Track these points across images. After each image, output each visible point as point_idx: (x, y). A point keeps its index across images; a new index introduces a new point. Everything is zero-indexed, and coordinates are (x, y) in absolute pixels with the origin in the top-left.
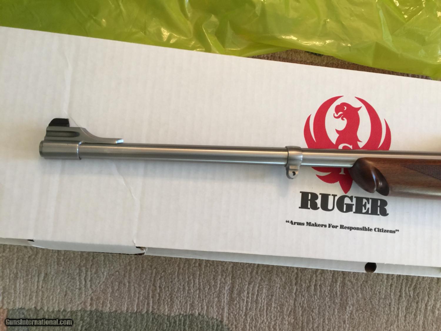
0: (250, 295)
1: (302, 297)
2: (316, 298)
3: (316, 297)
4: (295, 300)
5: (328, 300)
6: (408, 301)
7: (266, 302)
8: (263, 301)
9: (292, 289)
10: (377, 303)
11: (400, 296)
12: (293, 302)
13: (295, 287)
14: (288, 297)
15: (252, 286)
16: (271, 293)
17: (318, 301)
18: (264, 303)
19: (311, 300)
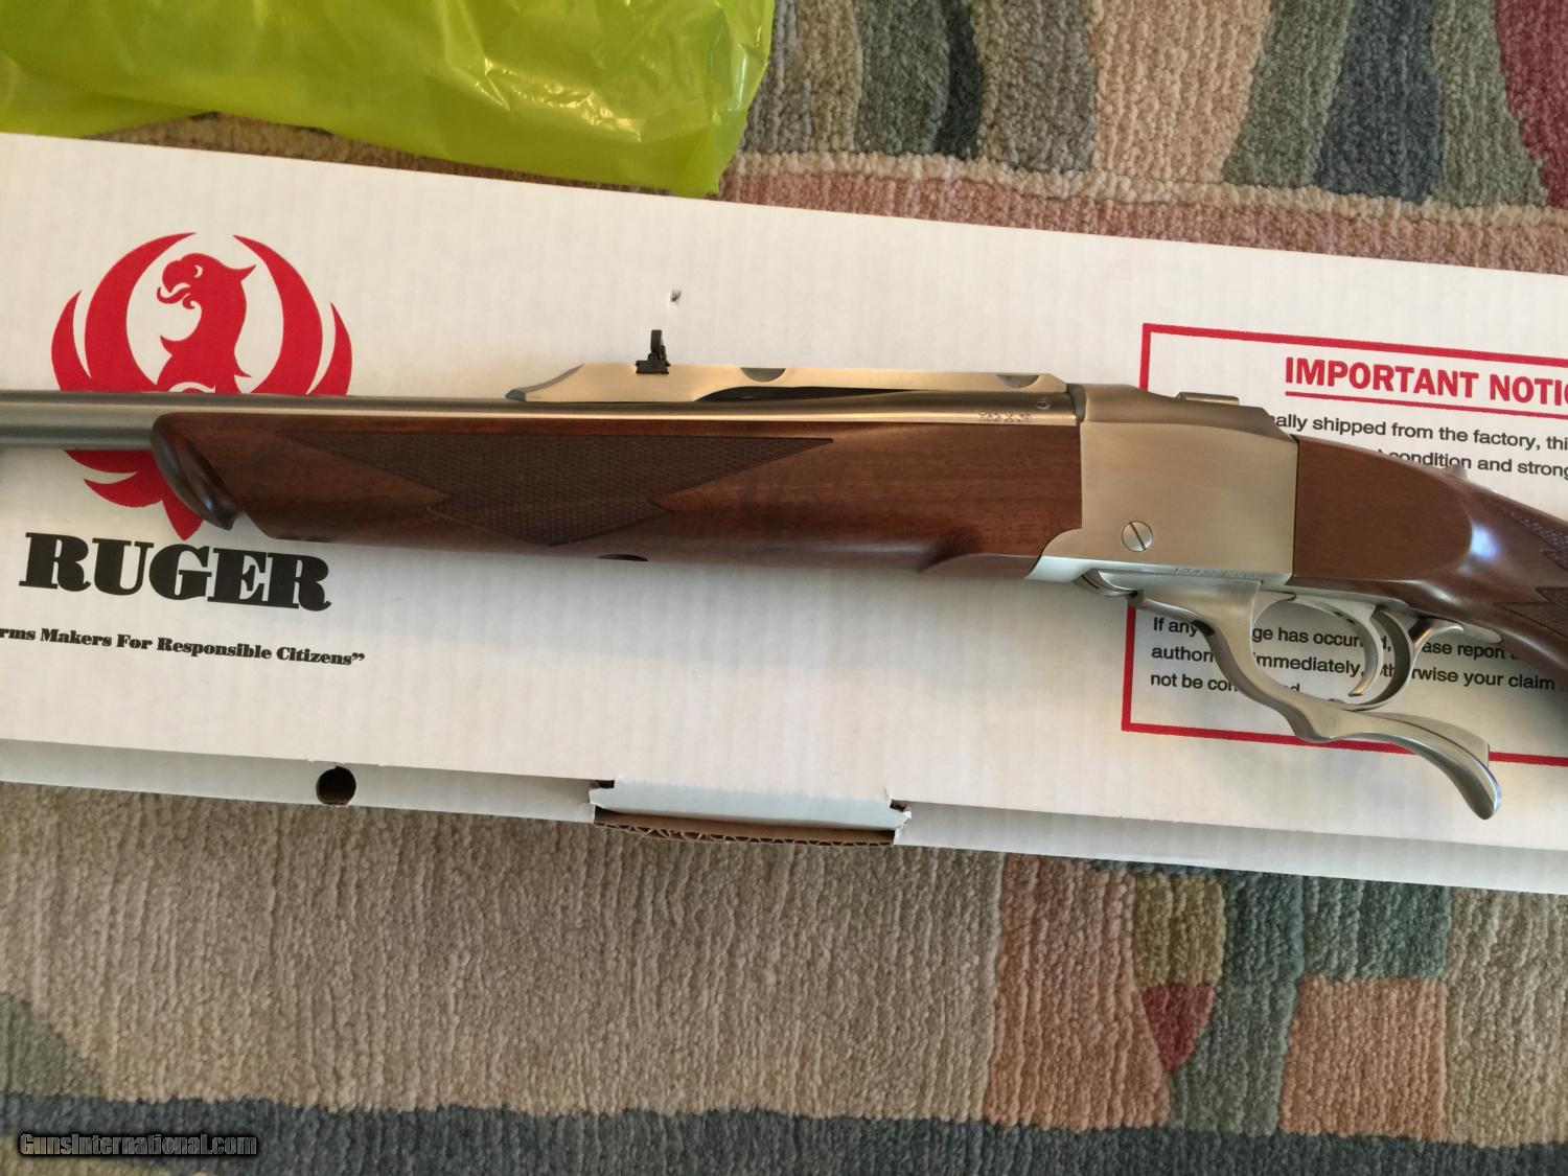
0: (120, 918)
1: (298, 925)
2: (344, 929)
3: (343, 923)
4: (274, 935)
5: (387, 933)
6: (667, 937)
7: (173, 942)
8: (166, 937)
9: (263, 898)
10: (557, 945)
11: (638, 921)
12: (267, 941)
13: (273, 893)
14: (250, 925)
15: (124, 887)
16: (193, 910)
17: (351, 936)
18: (168, 943)
19: (328, 934)
